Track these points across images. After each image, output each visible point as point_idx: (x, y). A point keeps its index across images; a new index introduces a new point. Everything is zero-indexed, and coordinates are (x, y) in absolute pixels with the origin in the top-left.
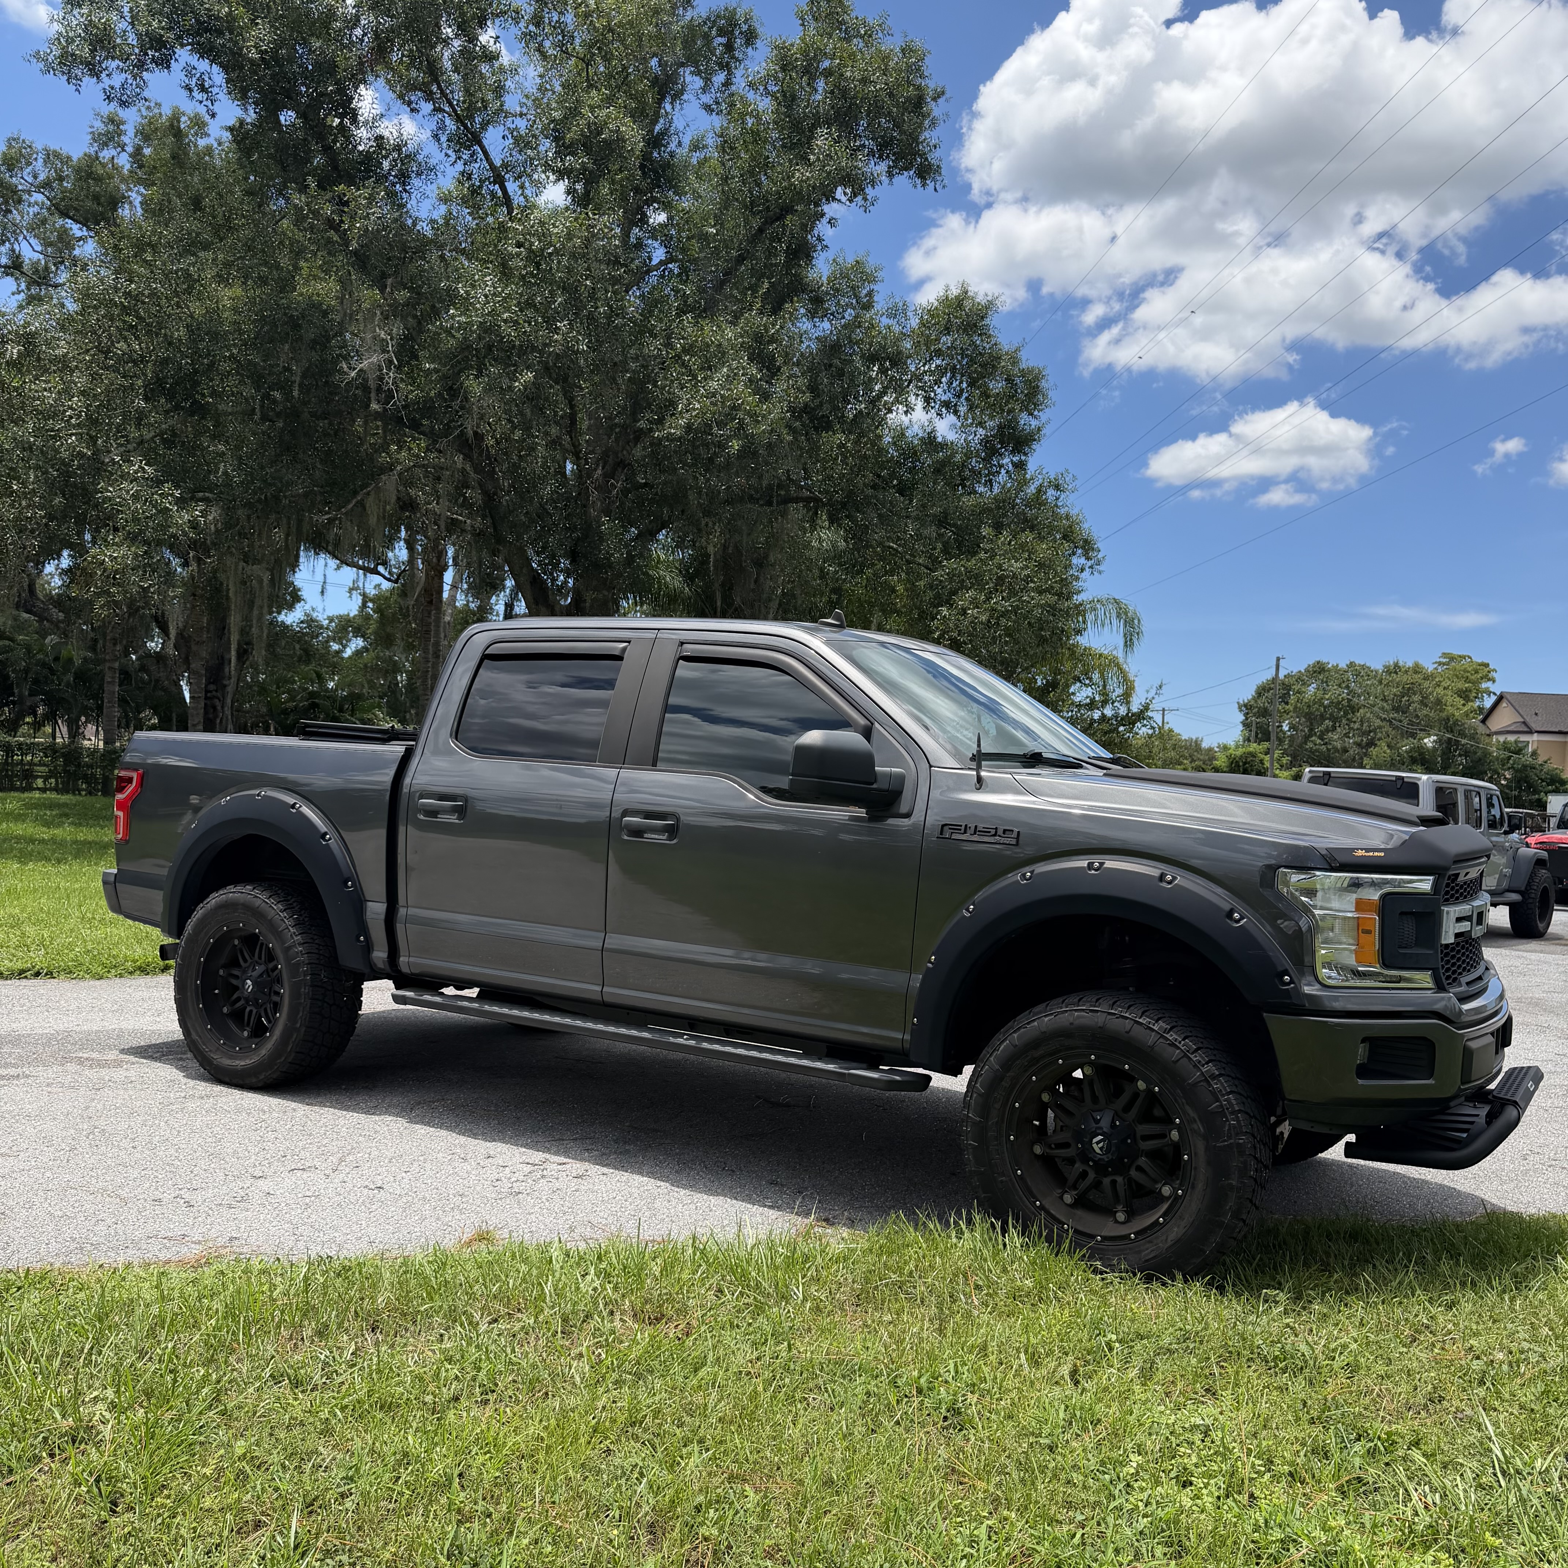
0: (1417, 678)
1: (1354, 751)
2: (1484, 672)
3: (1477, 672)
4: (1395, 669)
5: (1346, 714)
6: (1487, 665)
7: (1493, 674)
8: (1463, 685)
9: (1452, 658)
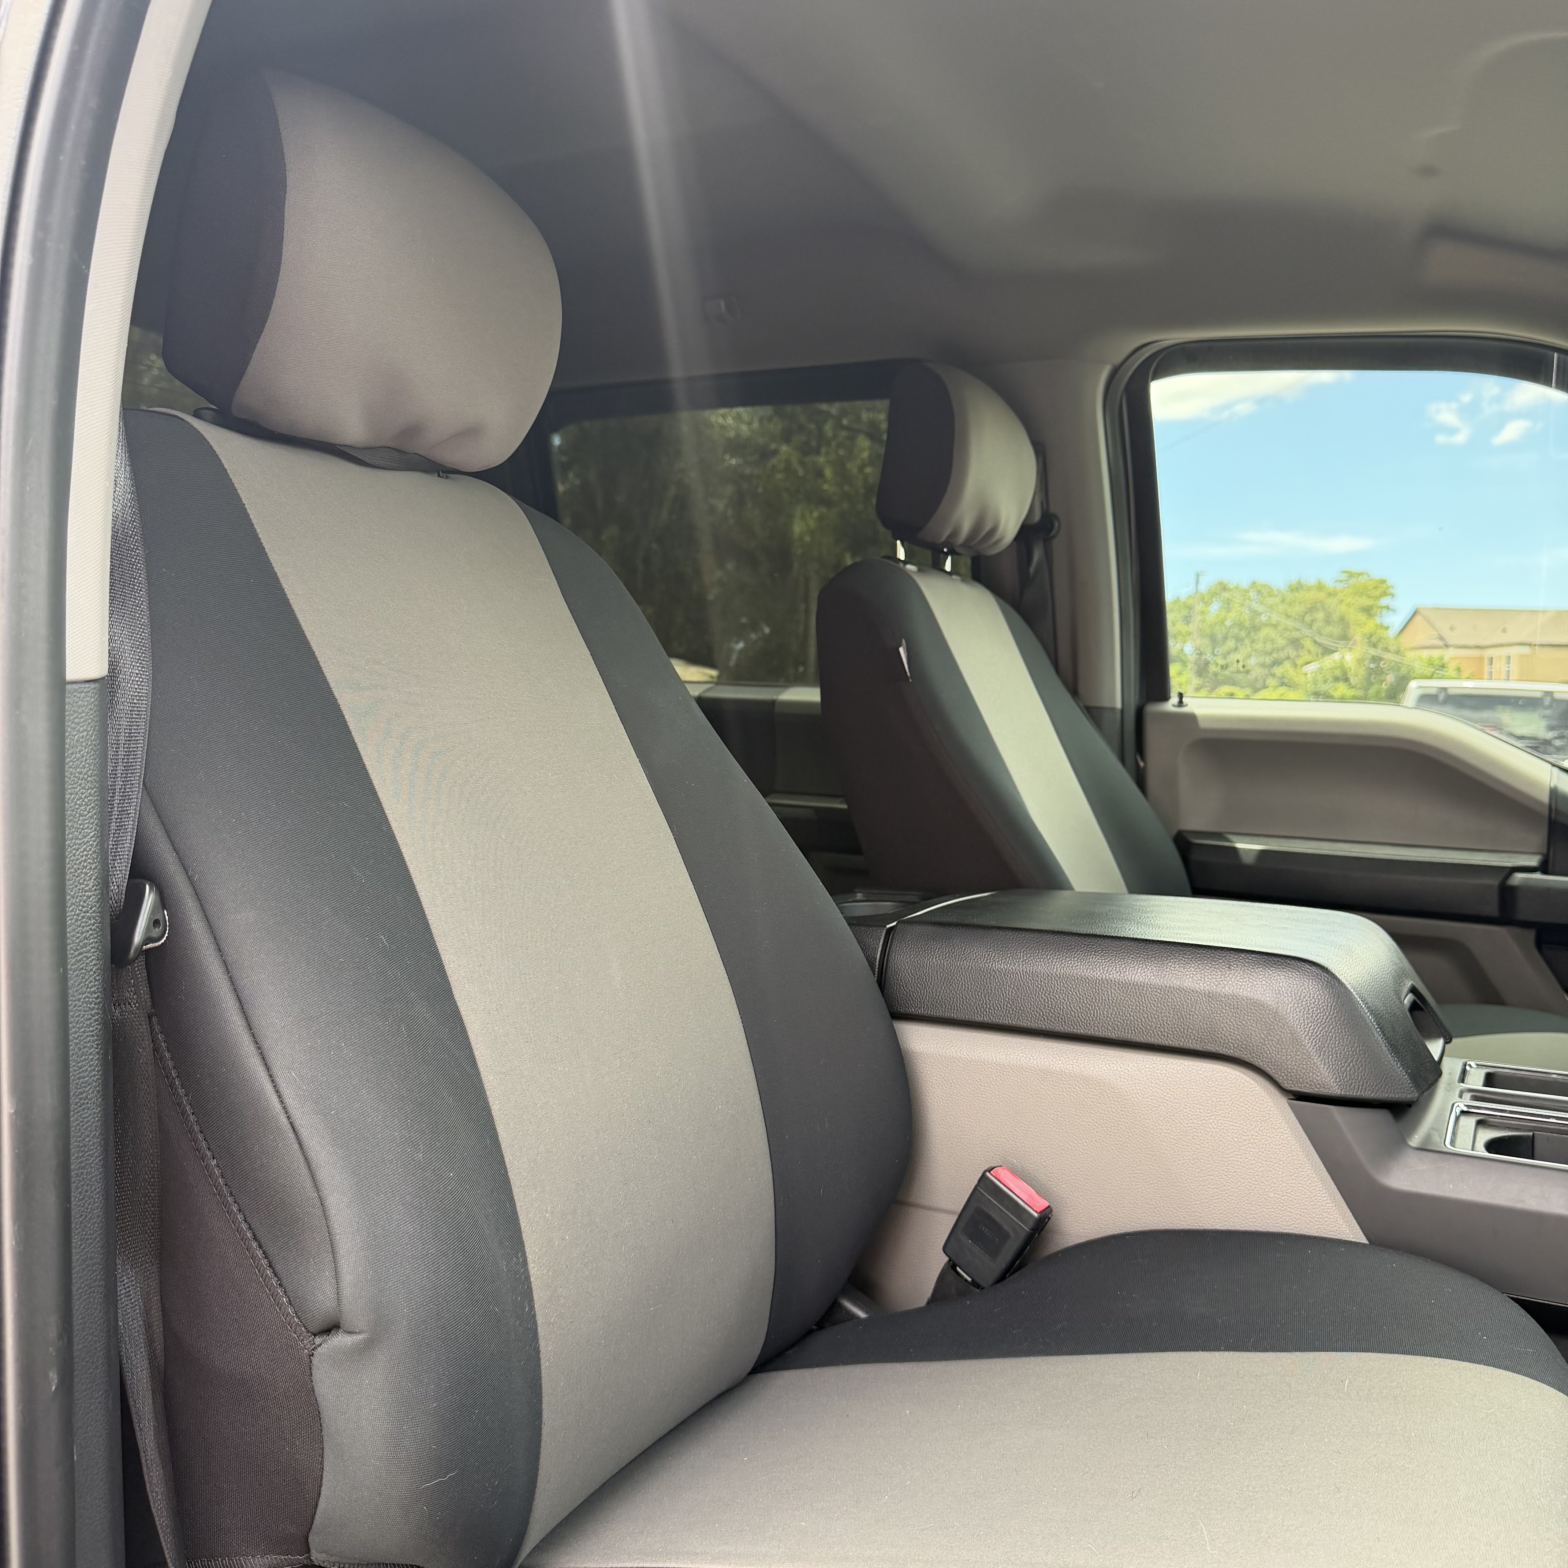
0: (1322, 595)
1: (1257, 672)
2: (1382, 588)
3: (1376, 588)
4: (1297, 587)
5: (1248, 634)
6: (1383, 582)
7: (1391, 591)
8: (1365, 602)
9: (1351, 575)
